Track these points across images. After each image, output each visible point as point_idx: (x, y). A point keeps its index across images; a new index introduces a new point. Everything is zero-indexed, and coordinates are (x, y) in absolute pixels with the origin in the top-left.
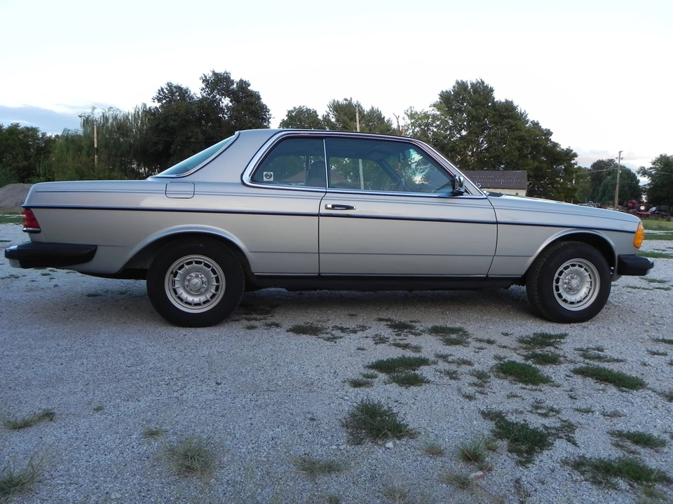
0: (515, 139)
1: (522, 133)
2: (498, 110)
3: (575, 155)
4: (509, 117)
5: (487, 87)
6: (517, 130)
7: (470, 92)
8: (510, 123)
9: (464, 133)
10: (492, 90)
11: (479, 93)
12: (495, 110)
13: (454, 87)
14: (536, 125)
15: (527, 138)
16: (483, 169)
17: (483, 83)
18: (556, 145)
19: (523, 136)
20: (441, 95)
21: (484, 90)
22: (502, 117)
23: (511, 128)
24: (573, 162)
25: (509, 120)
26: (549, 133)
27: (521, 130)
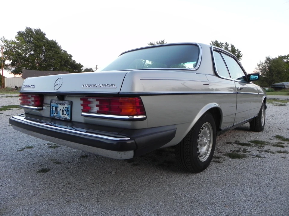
0: (58, 57)
1: (61, 55)
2: (50, 44)
3: (82, 66)
4: (54, 47)
5: (42, 32)
6: (59, 54)
7: (34, 34)
8: (55, 50)
9: (32, 52)
10: (45, 34)
11: (39, 34)
12: (48, 44)
13: (26, 30)
14: (65, 52)
15: (63, 58)
16: (44, 70)
17: (40, 30)
18: (74, 61)
19: (61, 57)
20: (18, 33)
21: (41, 33)
22: (51, 47)
23: (56, 52)
24: (82, 69)
25: (55, 49)
26: (71, 56)
27: (60, 54)
